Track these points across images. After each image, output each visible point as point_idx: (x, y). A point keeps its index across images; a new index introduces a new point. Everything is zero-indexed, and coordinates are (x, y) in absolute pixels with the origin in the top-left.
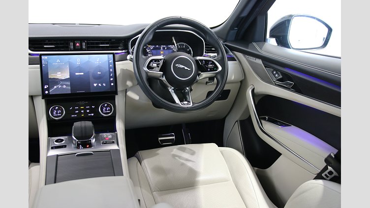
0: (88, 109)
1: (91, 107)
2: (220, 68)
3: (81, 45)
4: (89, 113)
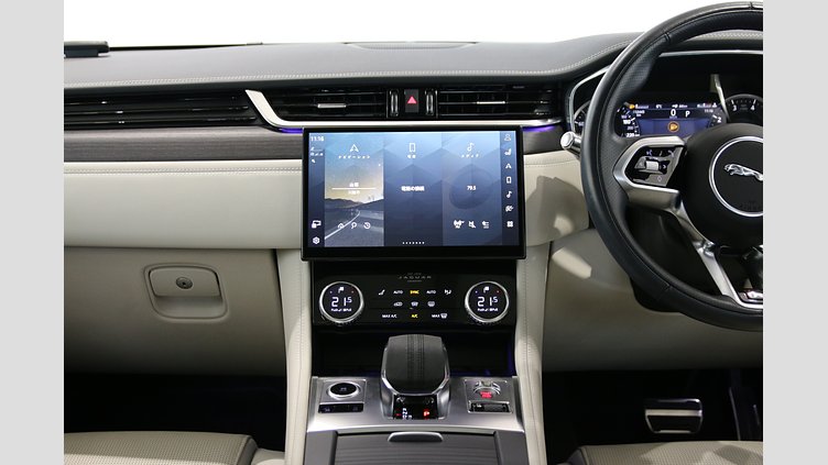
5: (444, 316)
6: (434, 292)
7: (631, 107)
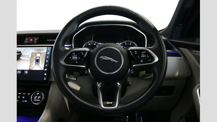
0: (24, 95)
1: (27, 94)
2: (157, 59)
3: (33, 40)
4: (24, 99)
5: (26, 101)
6: (25, 94)
7: (99, 43)
